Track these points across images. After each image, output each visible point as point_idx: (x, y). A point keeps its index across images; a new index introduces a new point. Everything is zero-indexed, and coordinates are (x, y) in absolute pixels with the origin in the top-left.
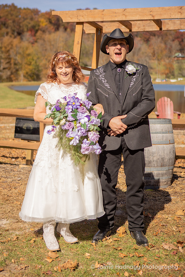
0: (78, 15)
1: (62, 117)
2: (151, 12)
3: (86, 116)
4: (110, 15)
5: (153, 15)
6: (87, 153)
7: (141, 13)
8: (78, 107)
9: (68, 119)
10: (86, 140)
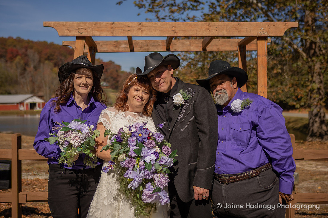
0: (79, 28)
1: (122, 151)
2: (173, 27)
3: (154, 153)
4: (121, 29)
5: (176, 31)
6: (149, 201)
7: (161, 28)
8: (145, 140)
9: (129, 154)
10: (150, 183)
